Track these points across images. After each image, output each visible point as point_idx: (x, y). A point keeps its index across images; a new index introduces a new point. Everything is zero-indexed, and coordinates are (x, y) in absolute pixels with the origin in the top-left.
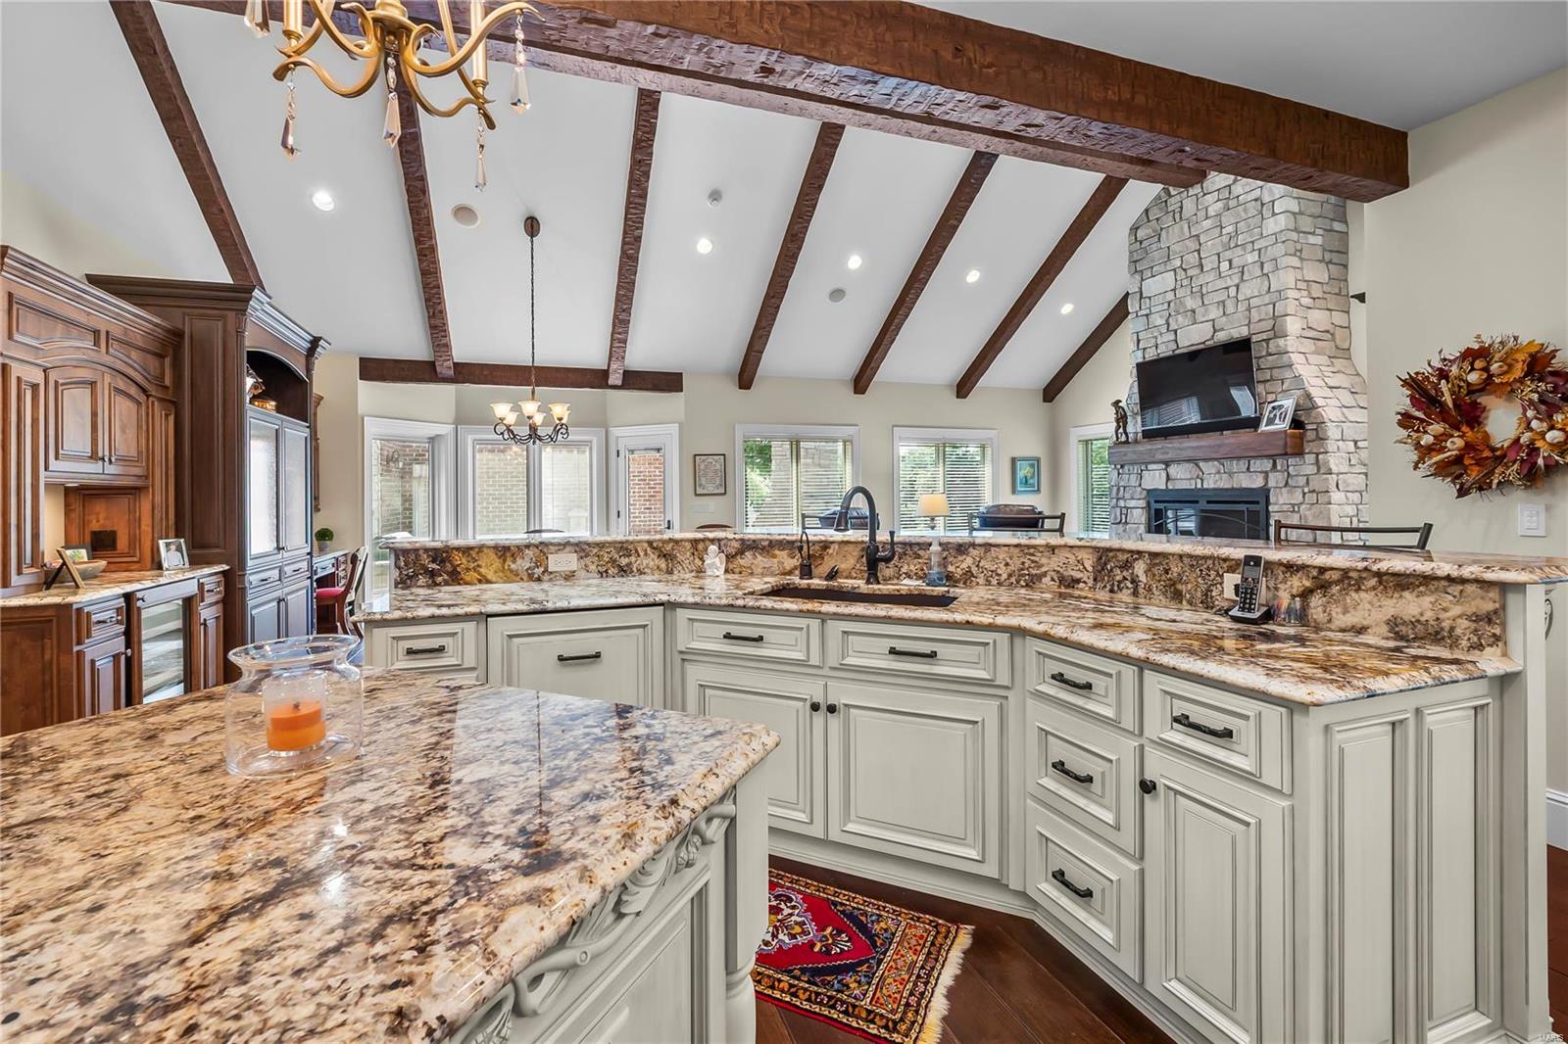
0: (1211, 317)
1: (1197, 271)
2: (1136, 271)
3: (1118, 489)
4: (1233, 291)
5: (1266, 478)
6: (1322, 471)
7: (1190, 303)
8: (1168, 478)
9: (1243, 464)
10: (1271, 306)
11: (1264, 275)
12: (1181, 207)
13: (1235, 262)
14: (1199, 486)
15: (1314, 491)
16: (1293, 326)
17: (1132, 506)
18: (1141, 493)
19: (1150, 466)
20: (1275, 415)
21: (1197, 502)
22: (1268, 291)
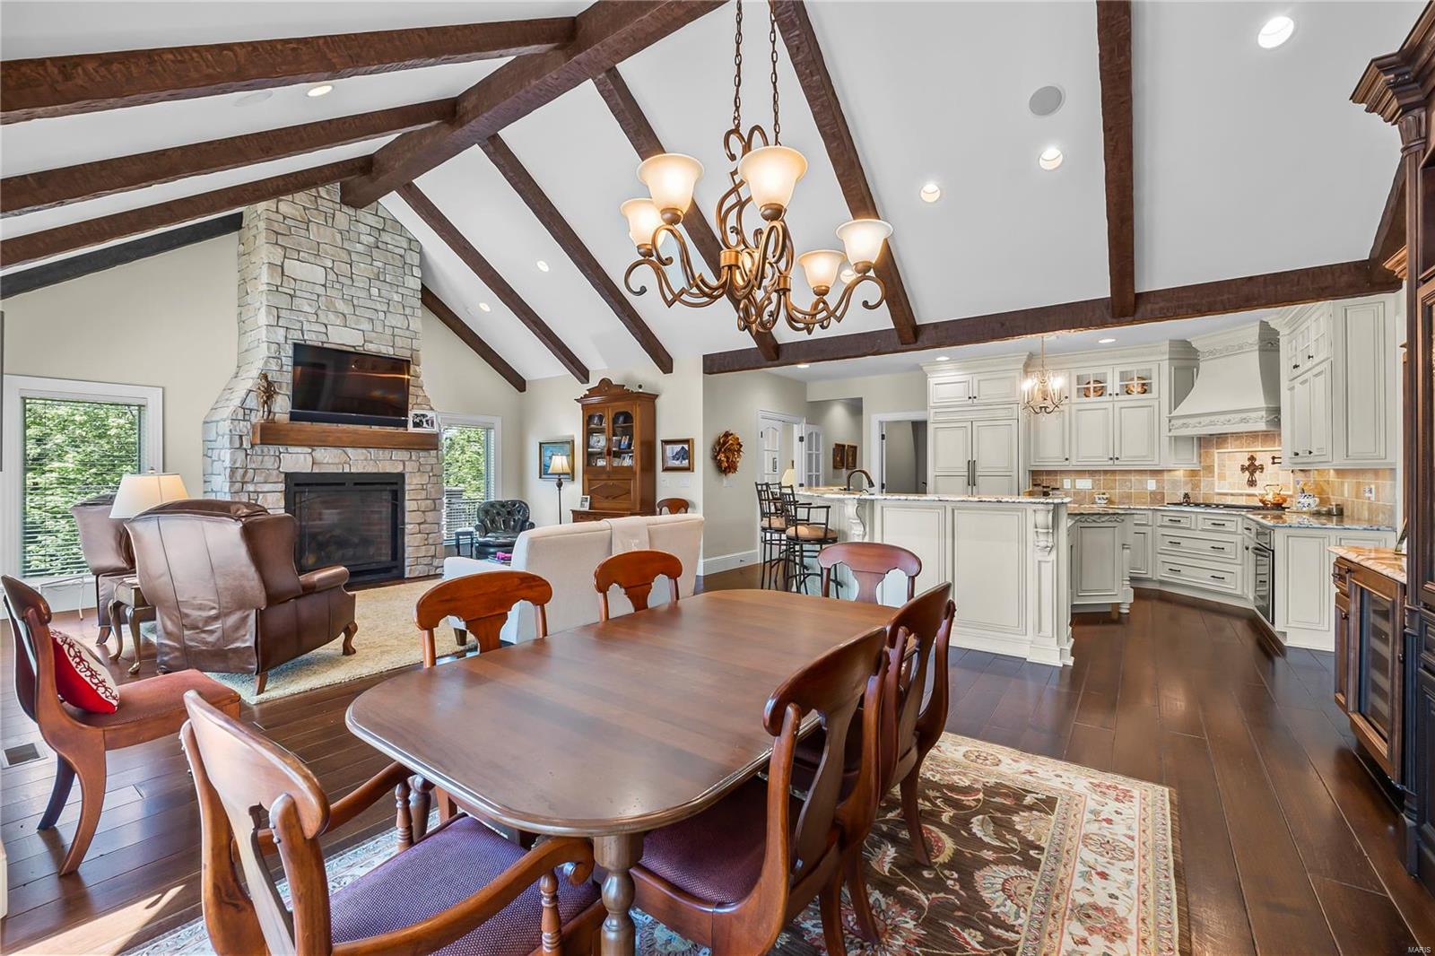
0: (362, 327)
1: (348, 281)
4: (381, 315)
5: (404, 466)
7: (341, 306)
8: (314, 462)
9: (387, 453)
10: (410, 340)
11: (405, 314)
13: (383, 292)
14: (347, 470)
17: (265, 490)
18: (277, 476)
19: (291, 449)
20: (421, 421)
21: (344, 484)
22: (408, 329)
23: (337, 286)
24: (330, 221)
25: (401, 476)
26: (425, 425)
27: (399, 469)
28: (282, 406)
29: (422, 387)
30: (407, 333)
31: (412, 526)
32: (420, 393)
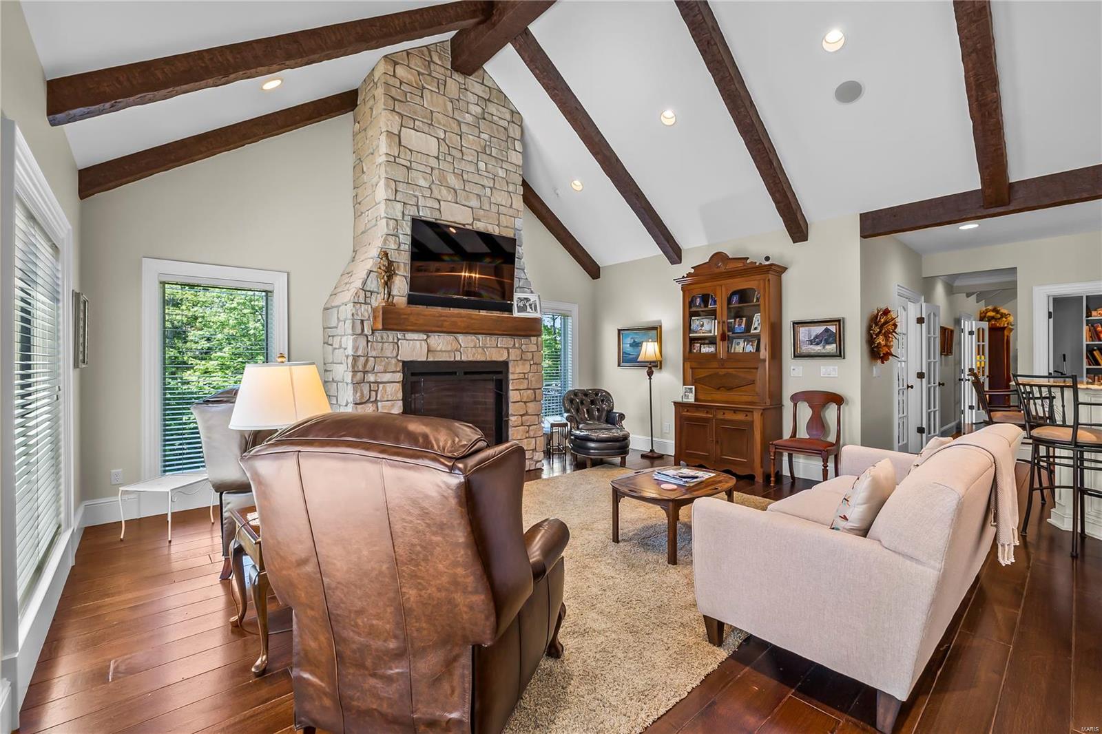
0: (471, 204)
1: (459, 154)
5: (508, 354)
7: (454, 182)
8: (429, 349)
9: (494, 340)
11: (508, 191)
13: (490, 169)
14: (458, 358)
15: (536, 363)
17: (384, 380)
18: (396, 365)
19: (409, 335)
20: (525, 305)
21: (455, 373)
22: (511, 207)
23: (449, 159)
24: (442, 87)
25: (505, 364)
26: (529, 309)
27: (503, 357)
28: (401, 287)
29: (523, 270)
30: (511, 212)
31: (516, 417)
32: (522, 275)
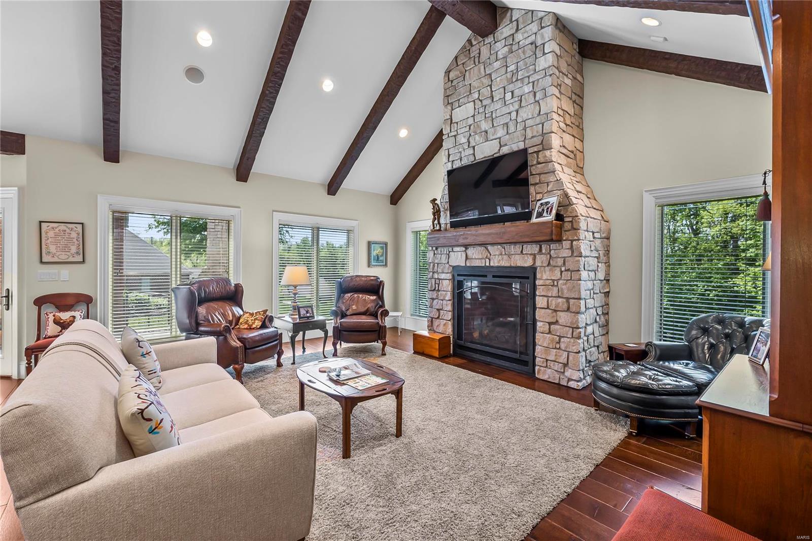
0: (499, 135)
1: (489, 101)
2: (448, 103)
3: (434, 266)
4: (514, 115)
5: (534, 260)
6: (575, 255)
7: (485, 126)
8: (467, 258)
9: (518, 248)
10: (541, 125)
11: (536, 101)
12: (480, 54)
13: (517, 93)
14: (487, 264)
15: (568, 270)
16: (555, 141)
17: (442, 278)
18: (448, 269)
19: (455, 249)
21: (486, 276)
23: (482, 110)
24: (477, 60)
25: (533, 270)
30: (539, 120)
31: (543, 324)
